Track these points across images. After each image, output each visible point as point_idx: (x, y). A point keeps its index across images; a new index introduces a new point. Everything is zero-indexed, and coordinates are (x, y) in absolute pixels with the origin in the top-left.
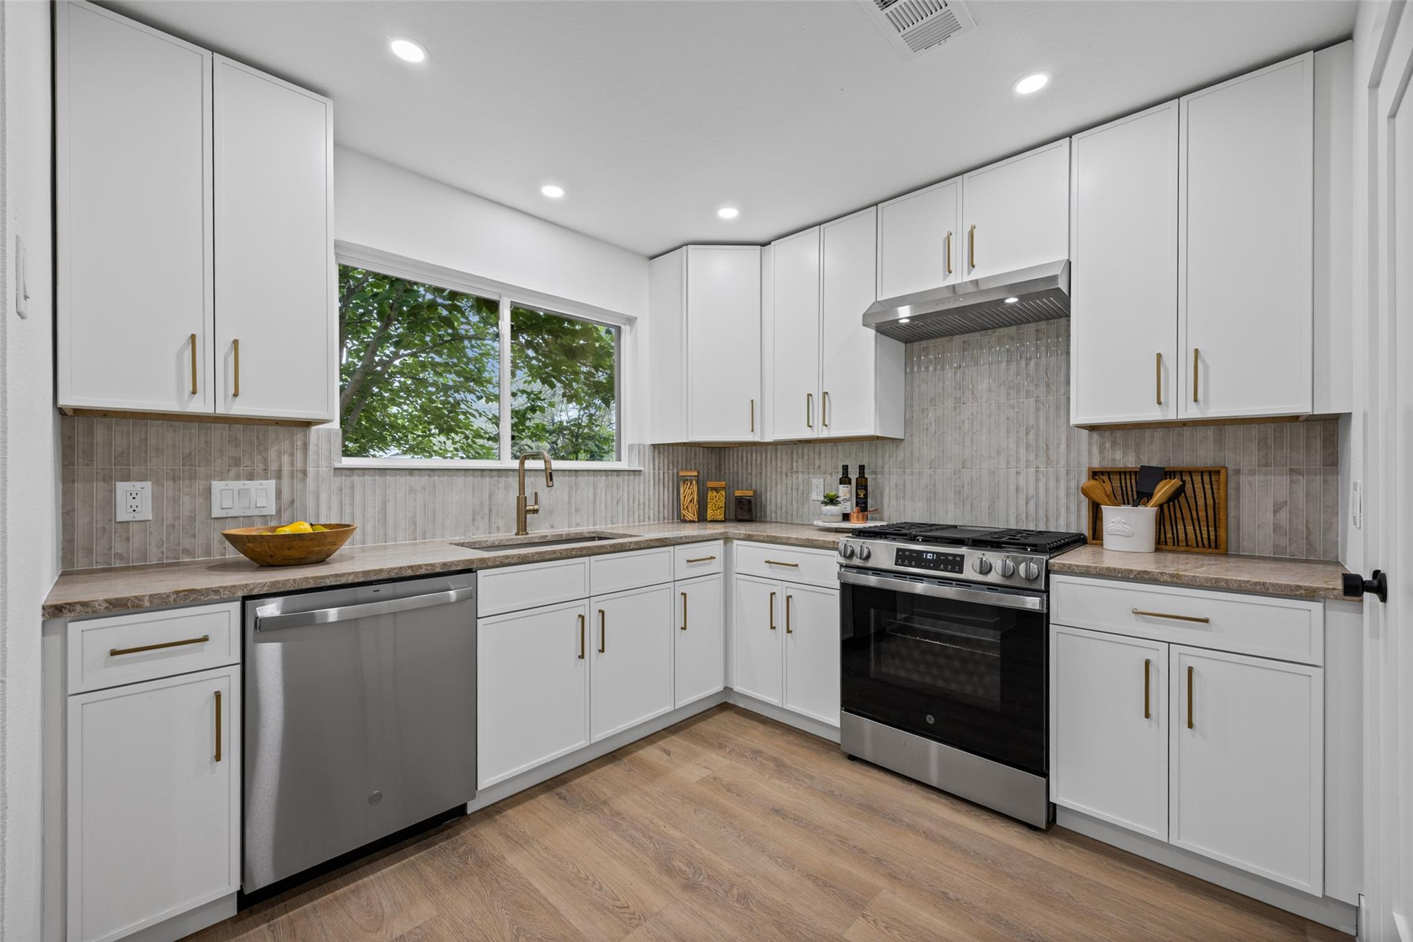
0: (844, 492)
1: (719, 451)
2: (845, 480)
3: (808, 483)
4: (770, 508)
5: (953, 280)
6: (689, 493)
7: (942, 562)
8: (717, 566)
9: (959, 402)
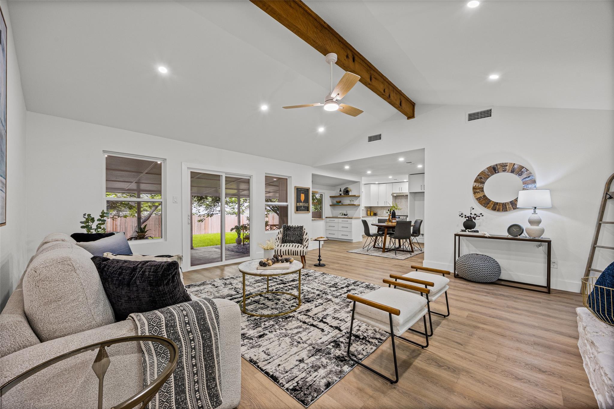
0: (389, 212)
1: (371, 207)
2: (389, 211)
3: (383, 211)
4: (378, 214)
5: (400, 192)
6: (369, 212)
7: (398, 217)
8: (375, 220)
9: (401, 203)
